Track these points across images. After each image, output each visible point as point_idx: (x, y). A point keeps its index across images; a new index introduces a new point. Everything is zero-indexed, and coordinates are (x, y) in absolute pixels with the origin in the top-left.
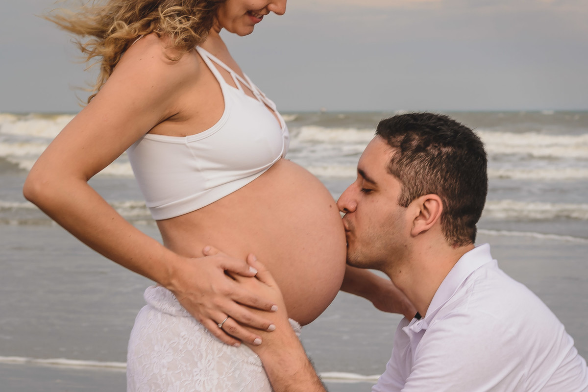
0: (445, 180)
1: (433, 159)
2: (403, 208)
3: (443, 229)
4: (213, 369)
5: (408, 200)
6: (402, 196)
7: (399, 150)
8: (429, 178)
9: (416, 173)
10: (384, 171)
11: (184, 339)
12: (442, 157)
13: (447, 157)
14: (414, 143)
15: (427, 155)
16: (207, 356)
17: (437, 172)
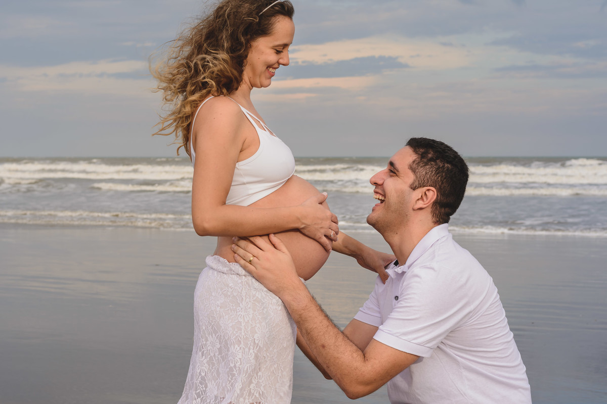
0: (442, 183)
1: (439, 168)
2: (411, 190)
3: (432, 212)
4: (250, 308)
5: (416, 187)
6: (413, 184)
7: (420, 157)
8: (433, 178)
9: (426, 173)
10: (407, 167)
11: (232, 288)
12: (444, 169)
13: (447, 170)
14: (430, 156)
15: (436, 164)
16: (246, 299)
17: (439, 177)
